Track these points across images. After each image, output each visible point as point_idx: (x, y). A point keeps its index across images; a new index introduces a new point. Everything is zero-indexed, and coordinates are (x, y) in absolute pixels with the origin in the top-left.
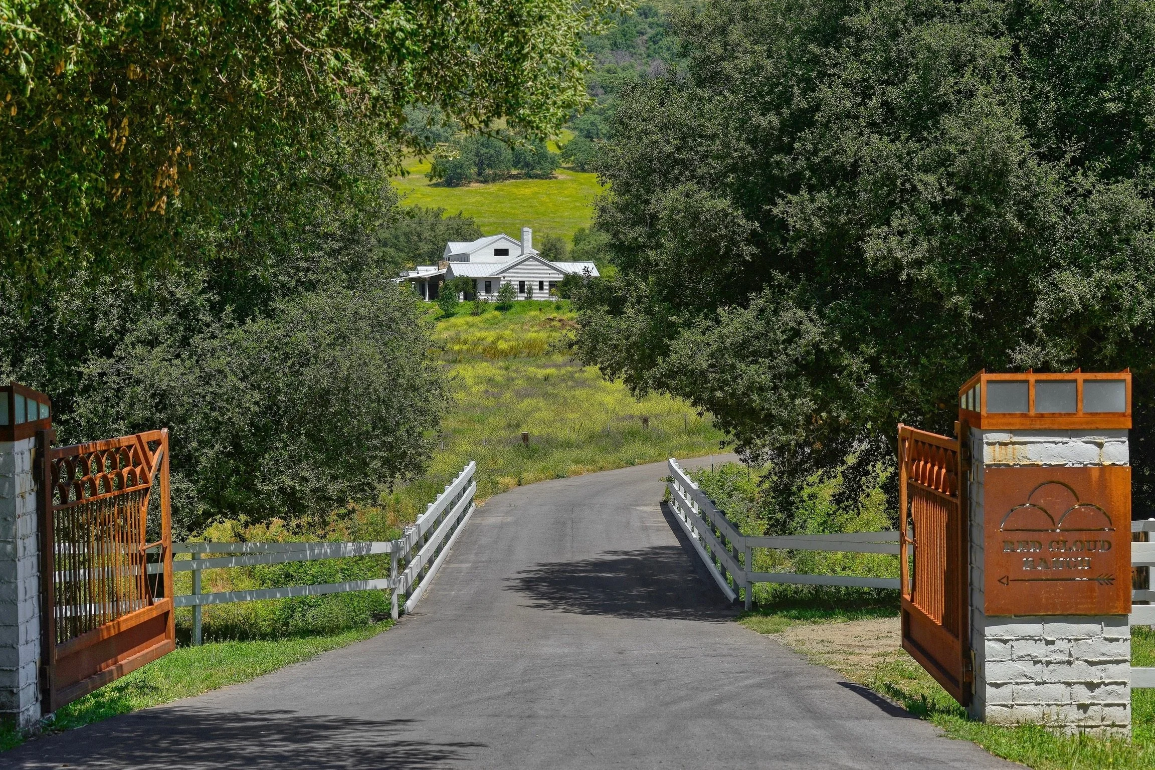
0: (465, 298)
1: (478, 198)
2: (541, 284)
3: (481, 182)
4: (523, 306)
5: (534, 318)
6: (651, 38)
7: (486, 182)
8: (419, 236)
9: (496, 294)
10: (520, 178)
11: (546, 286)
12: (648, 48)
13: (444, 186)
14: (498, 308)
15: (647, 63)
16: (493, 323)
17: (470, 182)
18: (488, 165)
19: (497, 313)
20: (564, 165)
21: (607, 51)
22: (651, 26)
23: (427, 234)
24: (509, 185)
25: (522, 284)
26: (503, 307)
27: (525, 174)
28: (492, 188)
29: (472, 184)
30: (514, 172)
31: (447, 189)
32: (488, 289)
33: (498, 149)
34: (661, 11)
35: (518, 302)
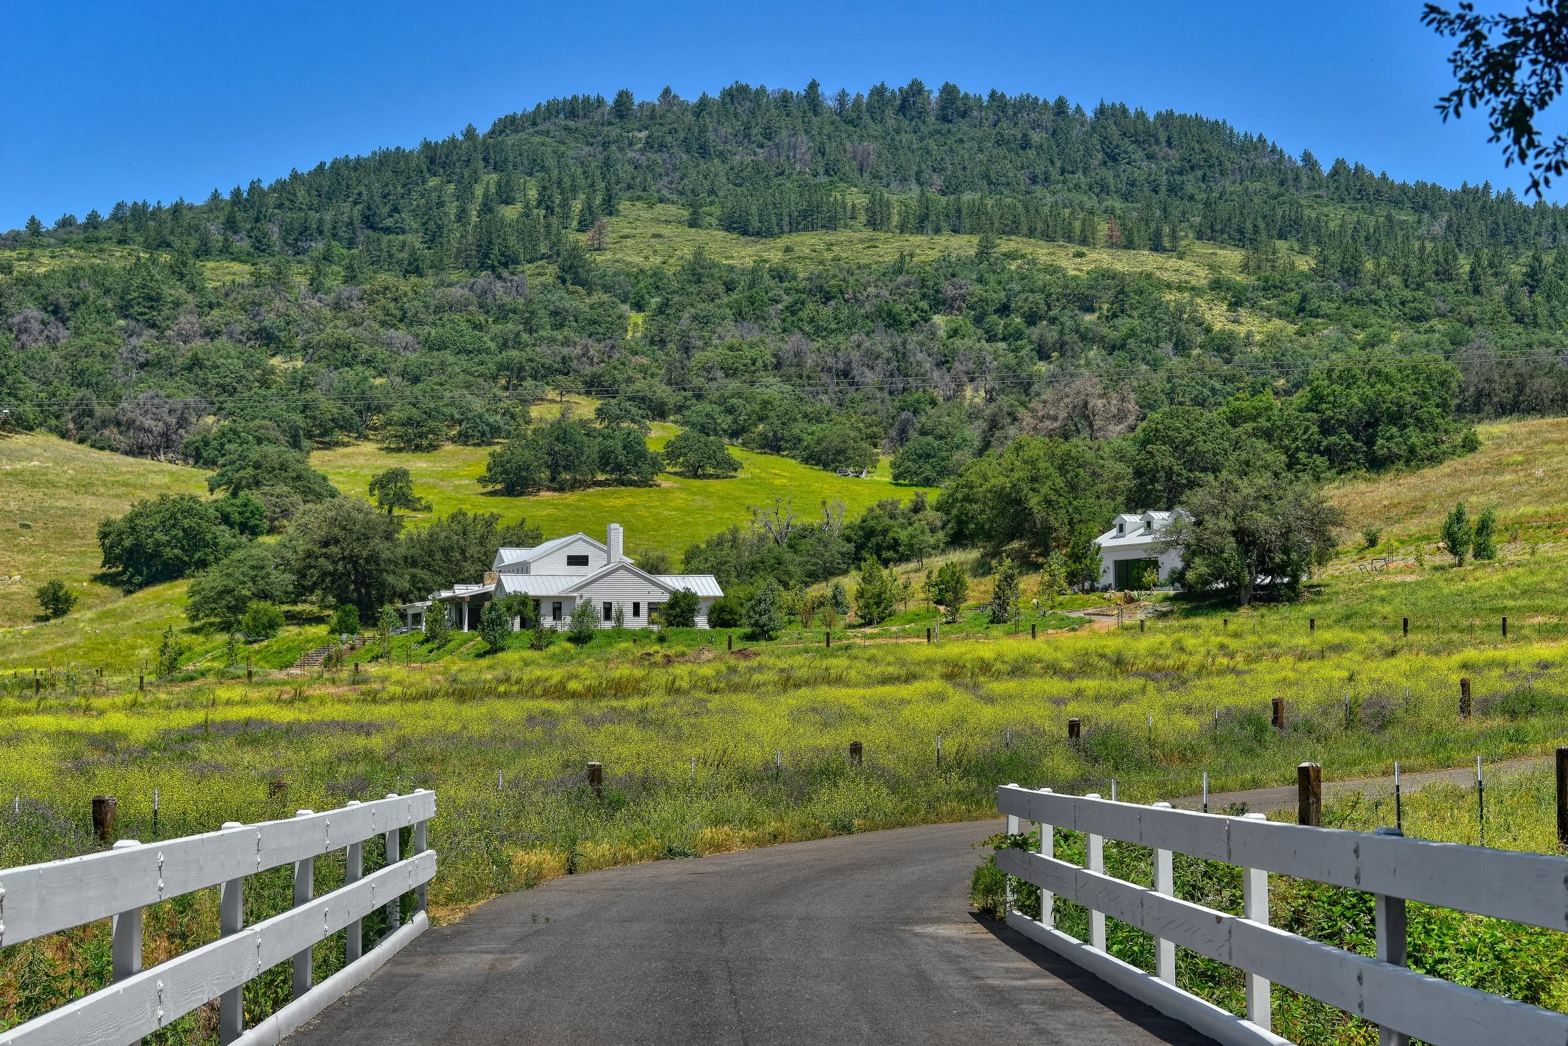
0: (523, 625)
1: (550, 511)
2: (636, 607)
3: (555, 490)
4: (609, 636)
5: (624, 653)
6: (787, 308)
7: (561, 489)
8: (463, 552)
9: (568, 620)
10: (609, 485)
11: (644, 610)
12: (784, 321)
13: (503, 495)
14: (570, 640)
15: (782, 340)
16: (565, 659)
17: (539, 490)
18: (564, 468)
19: (568, 645)
20: (669, 469)
21: (729, 323)
22: (787, 291)
23: (473, 551)
24: (592, 495)
25: (608, 608)
26: (580, 638)
27: (616, 480)
28: (570, 498)
29: (542, 493)
30: (601, 477)
31: (508, 499)
32: (557, 612)
33: (578, 445)
34: (801, 275)
35: (601, 631)
